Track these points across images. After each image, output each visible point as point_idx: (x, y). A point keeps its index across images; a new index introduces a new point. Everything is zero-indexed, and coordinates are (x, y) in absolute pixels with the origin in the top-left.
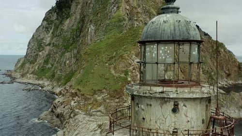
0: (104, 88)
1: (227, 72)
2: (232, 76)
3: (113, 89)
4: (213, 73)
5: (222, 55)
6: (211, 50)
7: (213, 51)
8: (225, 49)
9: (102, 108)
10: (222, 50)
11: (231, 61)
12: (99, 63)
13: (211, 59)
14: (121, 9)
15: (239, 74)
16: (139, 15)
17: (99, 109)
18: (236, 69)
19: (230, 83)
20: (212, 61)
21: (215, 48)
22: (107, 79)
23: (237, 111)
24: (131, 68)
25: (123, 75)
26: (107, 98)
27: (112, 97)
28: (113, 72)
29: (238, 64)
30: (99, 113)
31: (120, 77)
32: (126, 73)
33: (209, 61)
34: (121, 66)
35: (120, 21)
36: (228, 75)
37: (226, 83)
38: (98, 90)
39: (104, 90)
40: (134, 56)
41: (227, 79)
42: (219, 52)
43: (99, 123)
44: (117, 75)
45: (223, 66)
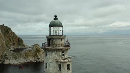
1: (13, 42)
2: (16, 44)
5: (10, 34)
6: (4, 31)
10: (10, 31)
11: (15, 37)
13: (4, 36)
15: (19, 43)
18: (17, 41)
19: (15, 48)
20: (5, 37)
21: (6, 30)
23: (23, 59)
29: (18, 38)
36: (14, 44)
37: (13, 48)
41: (13, 46)
42: (8, 32)
45: (11, 40)
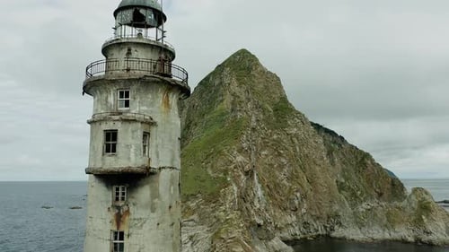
0: (199, 192)
1: (378, 190)
3: (209, 192)
4: (359, 192)
6: (354, 163)
7: (357, 163)
8: (372, 160)
9: (195, 217)
10: (369, 162)
11: (382, 176)
12: (195, 163)
13: (355, 173)
14: (225, 102)
15: (393, 192)
16: (243, 105)
17: (191, 217)
20: (357, 176)
21: (359, 159)
22: (203, 181)
23: (381, 231)
24: (232, 167)
25: (221, 175)
26: (202, 204)
27: (208, 201)
28: (210, 172)
30: (191, 223)
31: (218, 178)
32: (226, 172)
33: (354, 176)
34: (220, 164)
35: (223, 115)
36: (380, 195)
38: (192, 195)
39: (199, 195)
40: (235, 152)
41: (378, 199)
42: (365, 164)
43: (190, 234)
44: (215, 175)
45: (372, 183)
